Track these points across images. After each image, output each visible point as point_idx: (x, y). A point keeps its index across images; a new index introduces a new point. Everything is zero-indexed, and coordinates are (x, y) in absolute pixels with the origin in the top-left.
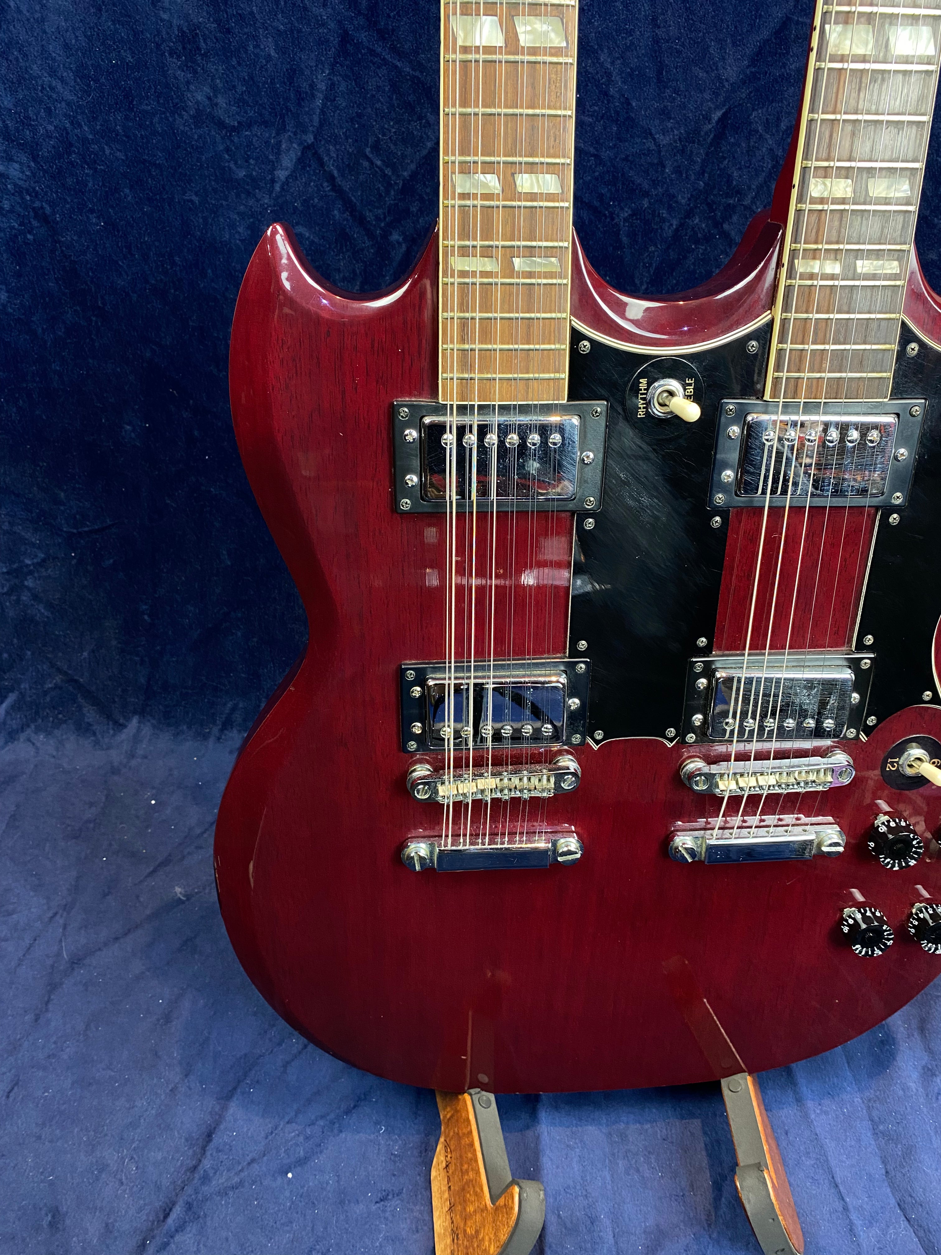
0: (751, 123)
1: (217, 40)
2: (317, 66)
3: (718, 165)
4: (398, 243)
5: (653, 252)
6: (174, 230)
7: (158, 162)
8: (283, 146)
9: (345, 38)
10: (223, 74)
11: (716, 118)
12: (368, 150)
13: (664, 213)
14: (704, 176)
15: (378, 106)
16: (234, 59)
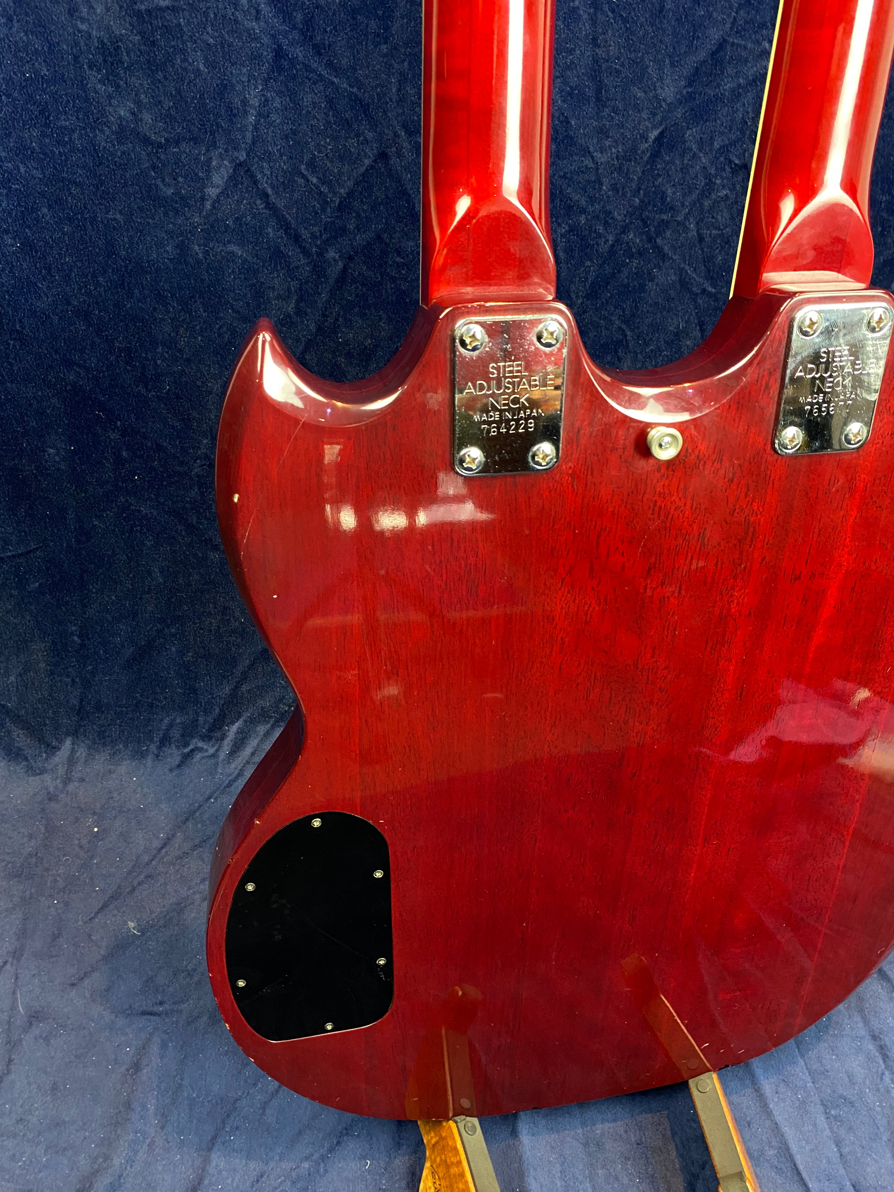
0: (685, 141)
1: (141, 53)
2: (249, 81)
3: (653, 183)
4: (335, 260)
5: (590, 267)
6: (97, 250)
7: (78, 180)
8: (214, 163)
9: (279, 53)
10: (148, 88)
11: (653, 137)
12: (303, 167)
13: (601, 229)
14: (639, 193)
15: (314, 122)
16: (160, 73)
